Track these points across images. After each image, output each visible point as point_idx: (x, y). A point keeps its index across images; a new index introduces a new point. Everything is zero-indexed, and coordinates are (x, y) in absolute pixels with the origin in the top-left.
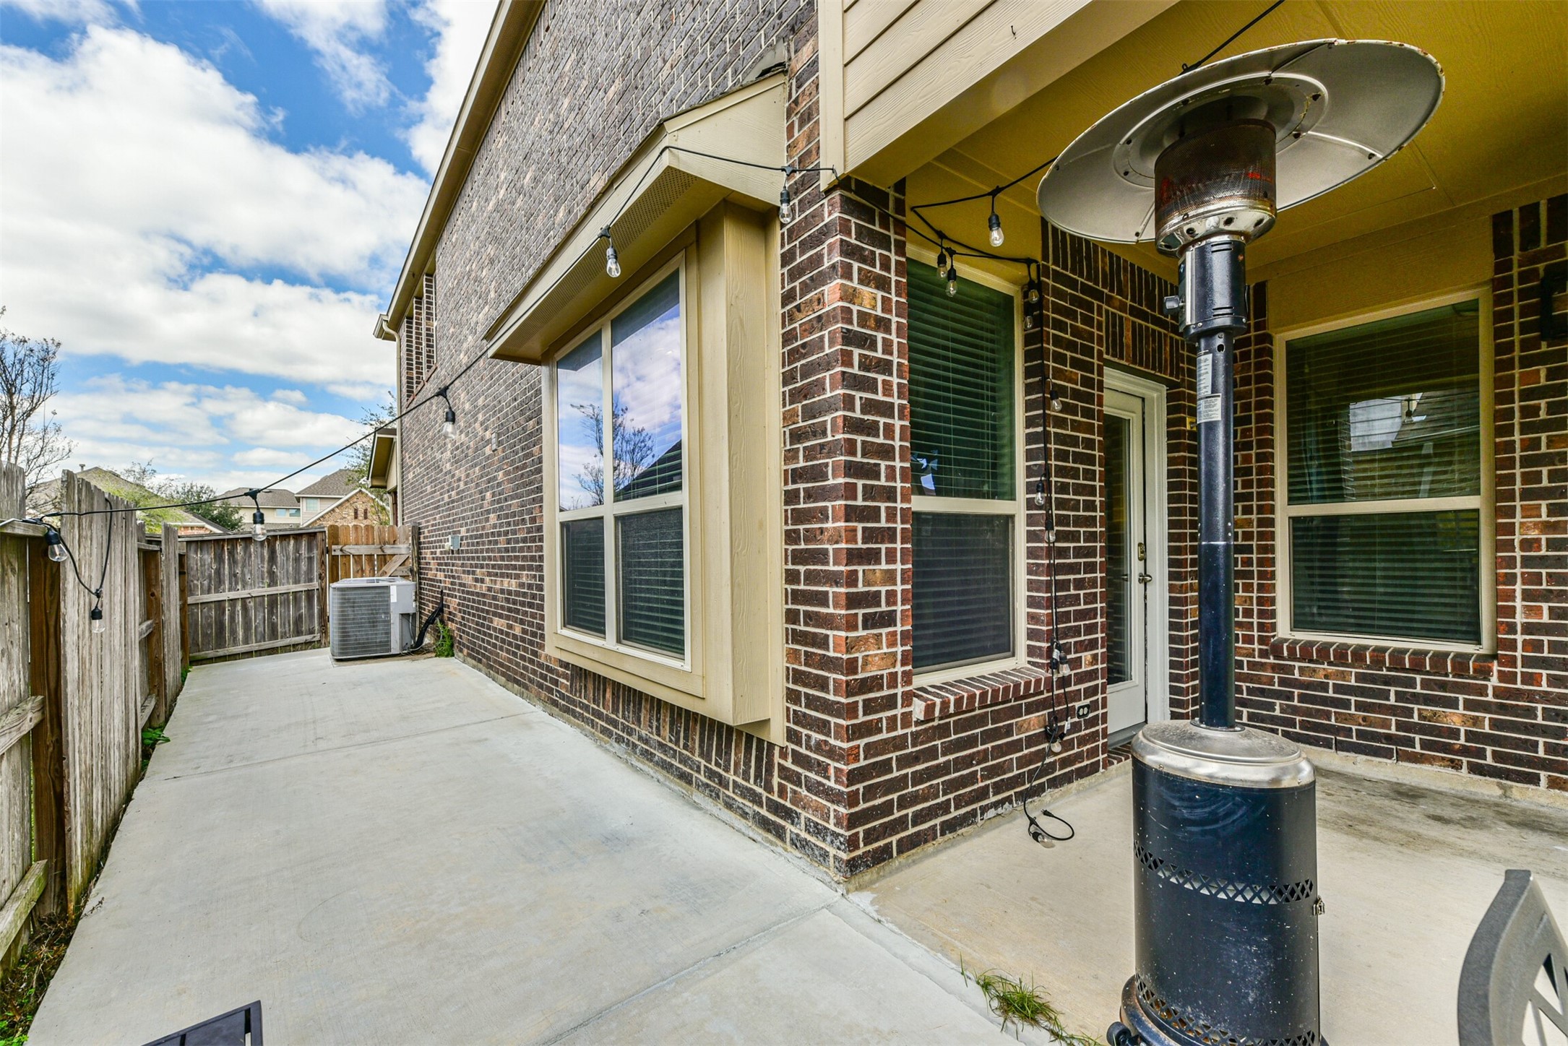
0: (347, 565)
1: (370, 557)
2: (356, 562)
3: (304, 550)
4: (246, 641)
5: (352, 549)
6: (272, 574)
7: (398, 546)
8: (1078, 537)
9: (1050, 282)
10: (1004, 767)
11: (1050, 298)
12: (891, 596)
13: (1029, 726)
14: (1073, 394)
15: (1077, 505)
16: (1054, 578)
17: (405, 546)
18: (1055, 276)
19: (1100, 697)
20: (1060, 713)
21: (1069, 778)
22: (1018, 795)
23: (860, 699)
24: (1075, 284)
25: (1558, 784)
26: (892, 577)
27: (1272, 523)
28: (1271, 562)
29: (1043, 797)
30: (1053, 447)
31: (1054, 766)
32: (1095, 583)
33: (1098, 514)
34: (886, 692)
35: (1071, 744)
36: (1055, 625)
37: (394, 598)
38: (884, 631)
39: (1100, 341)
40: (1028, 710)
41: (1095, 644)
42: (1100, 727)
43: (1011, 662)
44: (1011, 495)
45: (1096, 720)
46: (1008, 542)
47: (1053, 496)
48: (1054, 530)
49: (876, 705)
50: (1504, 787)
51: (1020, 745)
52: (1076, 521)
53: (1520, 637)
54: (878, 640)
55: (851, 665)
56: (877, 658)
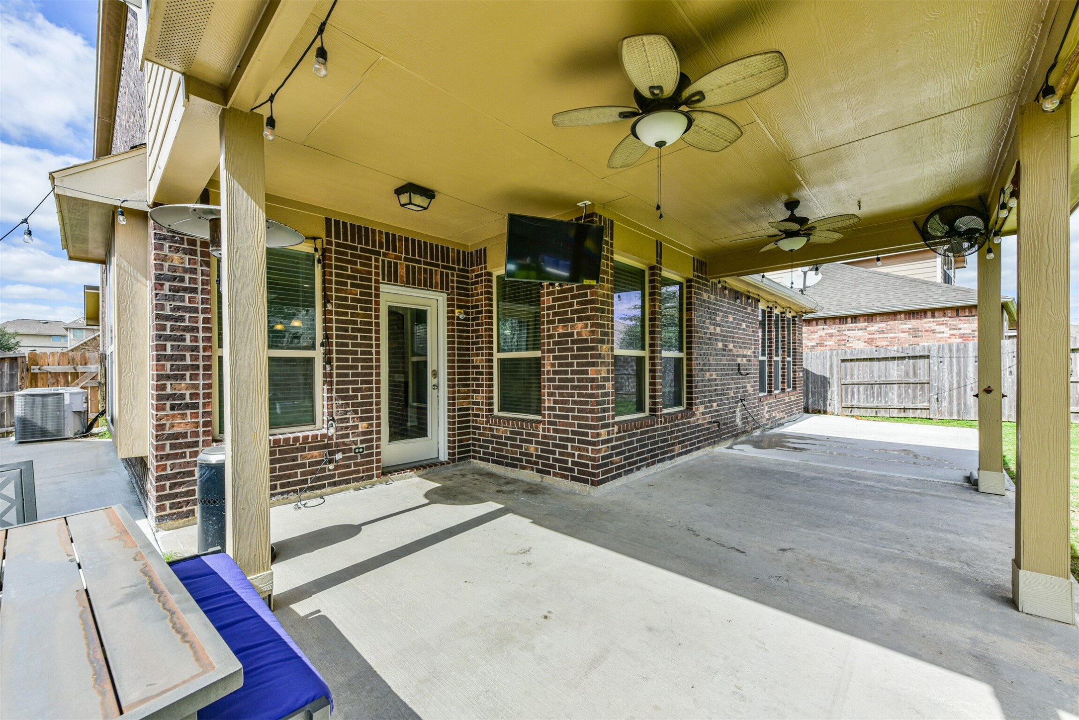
0: (44, 379)
1: (66, 374)
2: (52, 377)
3: (5, 370)
5: (48, 368)
7: (89, 366)
8: (356, 367)
9: (333, 248)
10: (289, 476)
11: (333, 255)
12: (194, 396)
13: (312, 457)
14: (353, 300)
15: (356, 353)
16: (334, 387)
17: (95, 366)
18: (338, 245)
19: (375, 443)
20: (339, 451)
21: (347, 482)
22: (301, 489)
23: (168, 443)
24: (355, 248)
25: (555, 475)
26: (196, 387)
27: (491, 361)
28: (491, 379)
29: (324, 490)
30: (334, 325)
31: (333, 476)
32: (371, 389)
33: (374, 356)
34: (189, 440)
35: (349, 466)
36: (335, 409)
37: (67, 401)
38: (188, 412)
39: (377, 274)
40: (311, 449)
41: (371, 418)
42: (375, 458)
43: (311, 427)
44: (313, 347)
45: (371, 455)
46: (313, 370)
47: (334, 348)
48: (335, 364)
49: (180, 446)
50: (542, 477)
51: (303, 465)
52: (354, 360)
53: (547, 412)
54: (183, 416)
55: (160, 427)
56: (182, 424)
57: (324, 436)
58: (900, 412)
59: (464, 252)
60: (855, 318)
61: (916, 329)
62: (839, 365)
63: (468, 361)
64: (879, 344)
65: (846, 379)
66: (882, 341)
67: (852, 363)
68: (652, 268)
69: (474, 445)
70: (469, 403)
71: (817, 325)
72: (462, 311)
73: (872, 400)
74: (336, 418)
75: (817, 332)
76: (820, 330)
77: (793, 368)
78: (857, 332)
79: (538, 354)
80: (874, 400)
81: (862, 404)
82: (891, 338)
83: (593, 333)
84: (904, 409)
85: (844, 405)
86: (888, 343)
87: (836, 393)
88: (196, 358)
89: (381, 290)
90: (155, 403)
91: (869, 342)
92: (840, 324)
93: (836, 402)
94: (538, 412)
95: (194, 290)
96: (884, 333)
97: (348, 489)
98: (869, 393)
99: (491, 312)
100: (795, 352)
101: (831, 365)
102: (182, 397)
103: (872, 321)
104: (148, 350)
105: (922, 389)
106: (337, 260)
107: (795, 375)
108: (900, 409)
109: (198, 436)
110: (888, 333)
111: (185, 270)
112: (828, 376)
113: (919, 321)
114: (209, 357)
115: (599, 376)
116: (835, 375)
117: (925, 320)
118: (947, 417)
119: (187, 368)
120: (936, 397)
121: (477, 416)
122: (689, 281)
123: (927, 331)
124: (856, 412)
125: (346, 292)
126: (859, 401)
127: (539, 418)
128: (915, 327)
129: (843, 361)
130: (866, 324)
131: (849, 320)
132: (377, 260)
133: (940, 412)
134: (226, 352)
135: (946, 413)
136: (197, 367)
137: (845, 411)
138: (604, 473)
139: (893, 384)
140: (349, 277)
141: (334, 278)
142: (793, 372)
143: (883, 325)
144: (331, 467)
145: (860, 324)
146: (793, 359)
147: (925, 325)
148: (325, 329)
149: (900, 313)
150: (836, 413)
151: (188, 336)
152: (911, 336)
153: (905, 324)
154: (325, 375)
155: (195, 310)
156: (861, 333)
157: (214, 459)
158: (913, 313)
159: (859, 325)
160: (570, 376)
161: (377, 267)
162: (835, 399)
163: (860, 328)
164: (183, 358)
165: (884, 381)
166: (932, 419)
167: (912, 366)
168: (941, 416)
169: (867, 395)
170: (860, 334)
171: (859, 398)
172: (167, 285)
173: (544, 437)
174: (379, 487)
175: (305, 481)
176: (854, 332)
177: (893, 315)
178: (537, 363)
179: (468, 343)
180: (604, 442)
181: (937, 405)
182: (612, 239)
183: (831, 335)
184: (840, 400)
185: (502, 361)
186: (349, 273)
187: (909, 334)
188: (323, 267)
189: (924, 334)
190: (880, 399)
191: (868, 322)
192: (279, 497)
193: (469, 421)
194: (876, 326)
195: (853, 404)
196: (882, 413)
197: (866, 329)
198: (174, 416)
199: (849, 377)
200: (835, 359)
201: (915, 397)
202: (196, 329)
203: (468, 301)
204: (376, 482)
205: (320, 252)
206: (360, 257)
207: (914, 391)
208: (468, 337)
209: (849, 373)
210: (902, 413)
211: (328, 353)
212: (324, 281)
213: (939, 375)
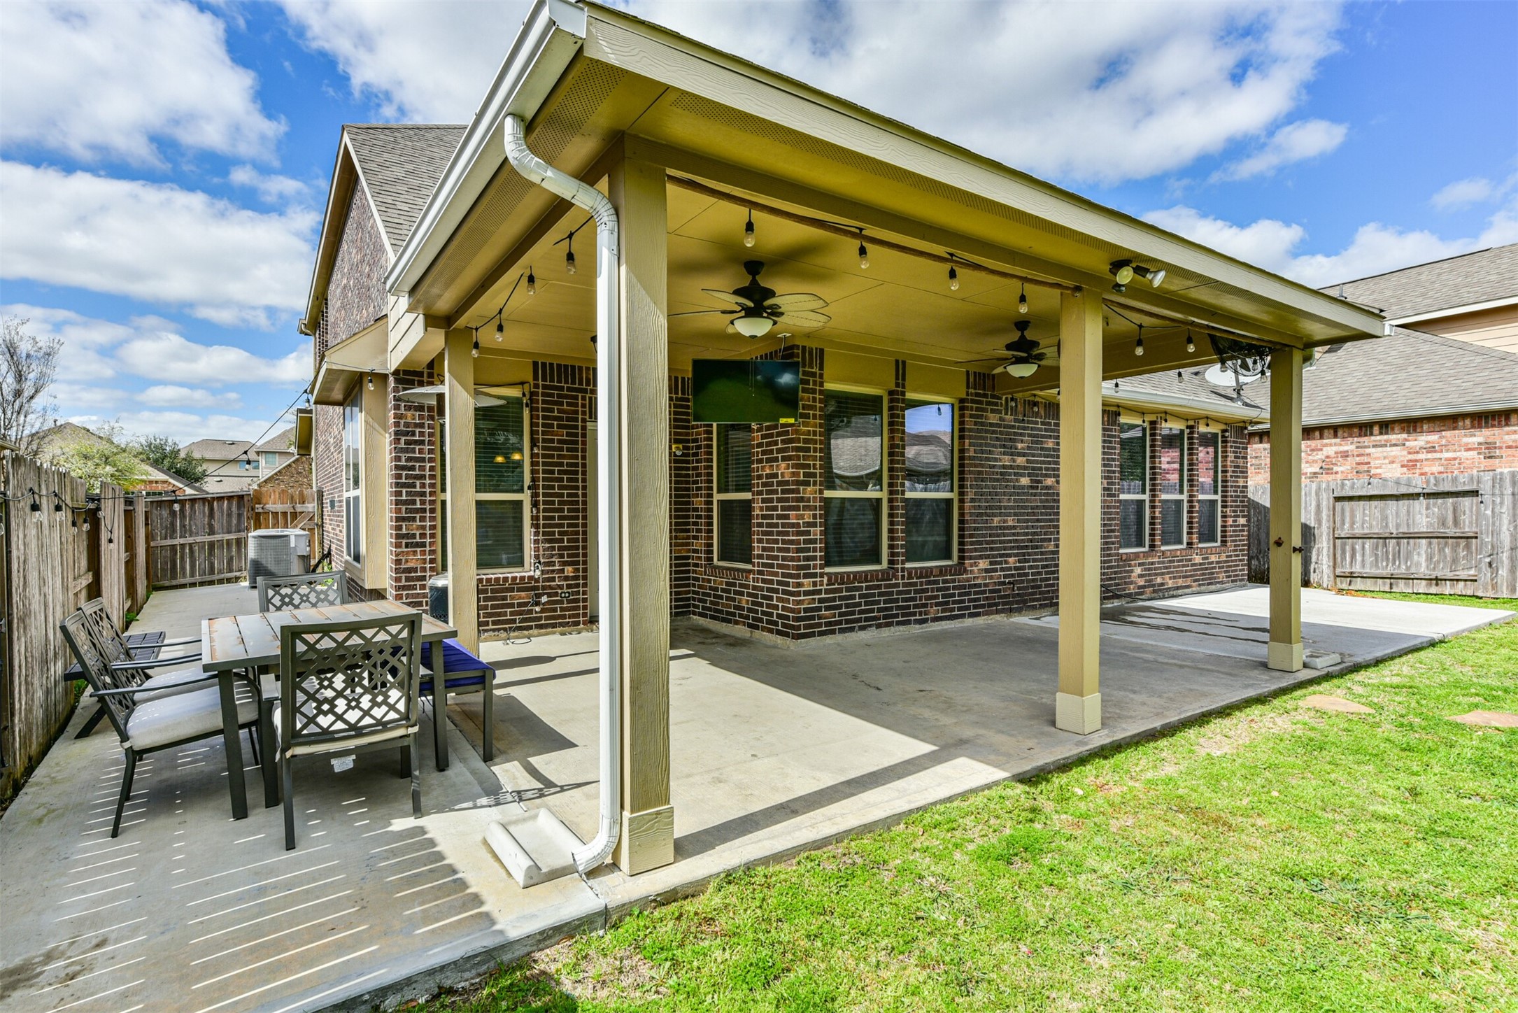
0: (267, 520)
1: (285, 514)
2: (273, 517)
3: (234, 508)
4: (192, 575)
5: (271, 507)
6: (211, 527)
7: (307, 505)
8: (563, 510)
9: (540, 390)
10: (499, 614)
11: (540, 398)
12: (423, 535)
13: (520, 598)
14: (560, 441)
15: (562, 495)
16: (541, 530)
17: (312, 505)
18: (544, 387)
19: (581, 589)
20: (544, 594)
21: (554, 626)
22: (510, 628)
23: (403, 575)
24: (562, 389)
25: (764, 629)
26: (423, 527)
27: (711, 503)
28: (711, 524)
29: (531, 632)
30: (541, 468)
31: (540, 619)
32: (577, 533)
33: (581, 499)
34: (419, 574)
35: (555, 610)
36: (541, 552)
37: (293, 545)
38: (418, 550)
39: (584, 413)
40: (519, 590)
41: (577, 563)
42: (581, 604)
43: (520, 569)
44: (521, 490)
45: (577, 601)
46: (521, 513)
47: (541, 491)
48: (542, 507)
49: (412, 579)
50: (751, 632)
51: (512, 605)
52: (560, 503)
53: (756, 561)
54: (415, 553)
55: (398, 562)
56: (413, 560)
57: (531, 578)
58: (1431, 585)
59: (683, 379)
60: (1386, 426)
61: (1490, 443)
62: (1331, 506)
63: (689, 503)
64: (1426, 469)
65: (1343, 529)
66: (1430, 466)
67: (1353, 503)
68: (891, 393)
69: (694, 599)
70: (689, 551)
71: (1321, 437)
72: (681, 446)
73: (1384, 564)
74: (542, 561)
75: (1321, 450)
76: (1326, 445)
77: (1222, 512)
78: (1388, 449)
79: (747, 496)
80: (1387, 565)
81: (1369, 570)
82: (1447, 459)
83: (793, 474)
84: (1437, 579)
85: (1338, 571)
86: (1441, 469)
87: (1325, 551)
88: (423, 502)
89: (589, 428)
90: (394, 541)
91: (1411, 465)
92: (1360, 436)
93: (1325, 567)
94: (749, 562)
95: (422, 442)
96: (1435, 452)
97: (554, 633)
98: (1379, 553)
99: (710, 446)
100: (1226, 486)
101: (1318, 507)
102: (414, 536)
103: (1415, 430)
104: (387, 495)
105: (1468, 547)
106: (544, 402)
107: (1225, 522)
108: (1431, 579)
109: (425, 571)
110: (1442, 451)
111: (417, 425)
112: (1312, 525)
113: (1496, 431)
114: (434, 501)
115: (801, 522)
116: (1324, 522)
117: (1507, 429)
118: (1505, 594)
119: (417, 511)
120: (1488, 560)
121: (696, 565)
122: (962, 401)
123: (1509, 447)
124: (1359, 584)
125: (552, 433)
126: (1363, 566)
127: (749, 567)
128: (1489, 441)
129: (1338, 499)
130: (1405, 436)
131: (1376, 429)
132: (584, 398)
133: (1495, 587)
134: (448, 496)
135: (1505, 588)
136: (424, 510)
137: (1341, 583)
138: (806, 627)
139: (1419, 538)
140: (555, 418)
141: (541, 421)
142: (1222, 517)
143: (1433, 437)
144: (538, 609)
145: (1395, 436)
146: (1222, 496)
147: (1506, 438)
148: (533, 472)
149: (1464, 416)
150: (1325, 586)
151: (418, 483)
152: (1482, 457)
153: (1471, 436)
154: (532, 518)
155: (423, 460)
156: (1395, 451)
157: (440, 582)
158: (1486, 418)
159: (1392, 438)
160: (775, 521)
161: (584, 406)
162: (1324, 562)
163: (1394, 442)
164: (414, 502)
165: (1404, 533)
166: (1481, 598)
167: (1452, 508)
168: (1497, 592)
169: (1376, 555)
170: (1393, 454)
171: (1364, 560)
172: (403, 439)
173: (755, 588)
174: (584, 634)
175: (514, 621)
176: (1384, 449)
177: (1450, 420)
178: (747, 505)
179: (688, 482)
180: (807, 593)
181: (1489, 574)
182: (821, 368)
183: (1345, 455)
184: (1331, 564)
185: (721, 502)
186: (556, 414)
187: (1479, 453)
188: (531, 411)
189: (1505, 452)
190: (1397, 563)
191: (1409, 432)
192: (491, 633)
193: (688, 572)
194: (1422, 440)
195: (1354, 570)
196: (1401, 586)
197: (1404, 445)
198: (408, 553)
199: (1347, 526)
200: (1324, 496)
201: (1455, 561)
202: (423, 477)
203: (688, 434)
204: (583, 629)
205: (528, 396)
206: (566, 397)
207: (1454, 550)
208: (688, 476)
209: (1347, 520)
210: (1434, 586)
211: (535, 495)
212: (532, 425)
213: (1494, 524)
